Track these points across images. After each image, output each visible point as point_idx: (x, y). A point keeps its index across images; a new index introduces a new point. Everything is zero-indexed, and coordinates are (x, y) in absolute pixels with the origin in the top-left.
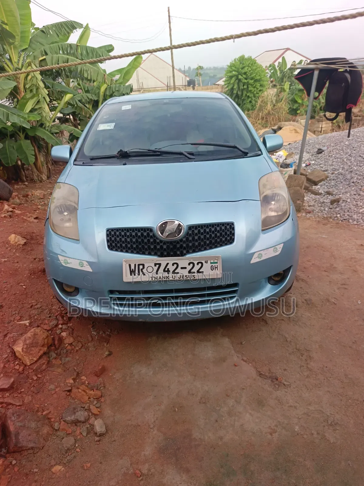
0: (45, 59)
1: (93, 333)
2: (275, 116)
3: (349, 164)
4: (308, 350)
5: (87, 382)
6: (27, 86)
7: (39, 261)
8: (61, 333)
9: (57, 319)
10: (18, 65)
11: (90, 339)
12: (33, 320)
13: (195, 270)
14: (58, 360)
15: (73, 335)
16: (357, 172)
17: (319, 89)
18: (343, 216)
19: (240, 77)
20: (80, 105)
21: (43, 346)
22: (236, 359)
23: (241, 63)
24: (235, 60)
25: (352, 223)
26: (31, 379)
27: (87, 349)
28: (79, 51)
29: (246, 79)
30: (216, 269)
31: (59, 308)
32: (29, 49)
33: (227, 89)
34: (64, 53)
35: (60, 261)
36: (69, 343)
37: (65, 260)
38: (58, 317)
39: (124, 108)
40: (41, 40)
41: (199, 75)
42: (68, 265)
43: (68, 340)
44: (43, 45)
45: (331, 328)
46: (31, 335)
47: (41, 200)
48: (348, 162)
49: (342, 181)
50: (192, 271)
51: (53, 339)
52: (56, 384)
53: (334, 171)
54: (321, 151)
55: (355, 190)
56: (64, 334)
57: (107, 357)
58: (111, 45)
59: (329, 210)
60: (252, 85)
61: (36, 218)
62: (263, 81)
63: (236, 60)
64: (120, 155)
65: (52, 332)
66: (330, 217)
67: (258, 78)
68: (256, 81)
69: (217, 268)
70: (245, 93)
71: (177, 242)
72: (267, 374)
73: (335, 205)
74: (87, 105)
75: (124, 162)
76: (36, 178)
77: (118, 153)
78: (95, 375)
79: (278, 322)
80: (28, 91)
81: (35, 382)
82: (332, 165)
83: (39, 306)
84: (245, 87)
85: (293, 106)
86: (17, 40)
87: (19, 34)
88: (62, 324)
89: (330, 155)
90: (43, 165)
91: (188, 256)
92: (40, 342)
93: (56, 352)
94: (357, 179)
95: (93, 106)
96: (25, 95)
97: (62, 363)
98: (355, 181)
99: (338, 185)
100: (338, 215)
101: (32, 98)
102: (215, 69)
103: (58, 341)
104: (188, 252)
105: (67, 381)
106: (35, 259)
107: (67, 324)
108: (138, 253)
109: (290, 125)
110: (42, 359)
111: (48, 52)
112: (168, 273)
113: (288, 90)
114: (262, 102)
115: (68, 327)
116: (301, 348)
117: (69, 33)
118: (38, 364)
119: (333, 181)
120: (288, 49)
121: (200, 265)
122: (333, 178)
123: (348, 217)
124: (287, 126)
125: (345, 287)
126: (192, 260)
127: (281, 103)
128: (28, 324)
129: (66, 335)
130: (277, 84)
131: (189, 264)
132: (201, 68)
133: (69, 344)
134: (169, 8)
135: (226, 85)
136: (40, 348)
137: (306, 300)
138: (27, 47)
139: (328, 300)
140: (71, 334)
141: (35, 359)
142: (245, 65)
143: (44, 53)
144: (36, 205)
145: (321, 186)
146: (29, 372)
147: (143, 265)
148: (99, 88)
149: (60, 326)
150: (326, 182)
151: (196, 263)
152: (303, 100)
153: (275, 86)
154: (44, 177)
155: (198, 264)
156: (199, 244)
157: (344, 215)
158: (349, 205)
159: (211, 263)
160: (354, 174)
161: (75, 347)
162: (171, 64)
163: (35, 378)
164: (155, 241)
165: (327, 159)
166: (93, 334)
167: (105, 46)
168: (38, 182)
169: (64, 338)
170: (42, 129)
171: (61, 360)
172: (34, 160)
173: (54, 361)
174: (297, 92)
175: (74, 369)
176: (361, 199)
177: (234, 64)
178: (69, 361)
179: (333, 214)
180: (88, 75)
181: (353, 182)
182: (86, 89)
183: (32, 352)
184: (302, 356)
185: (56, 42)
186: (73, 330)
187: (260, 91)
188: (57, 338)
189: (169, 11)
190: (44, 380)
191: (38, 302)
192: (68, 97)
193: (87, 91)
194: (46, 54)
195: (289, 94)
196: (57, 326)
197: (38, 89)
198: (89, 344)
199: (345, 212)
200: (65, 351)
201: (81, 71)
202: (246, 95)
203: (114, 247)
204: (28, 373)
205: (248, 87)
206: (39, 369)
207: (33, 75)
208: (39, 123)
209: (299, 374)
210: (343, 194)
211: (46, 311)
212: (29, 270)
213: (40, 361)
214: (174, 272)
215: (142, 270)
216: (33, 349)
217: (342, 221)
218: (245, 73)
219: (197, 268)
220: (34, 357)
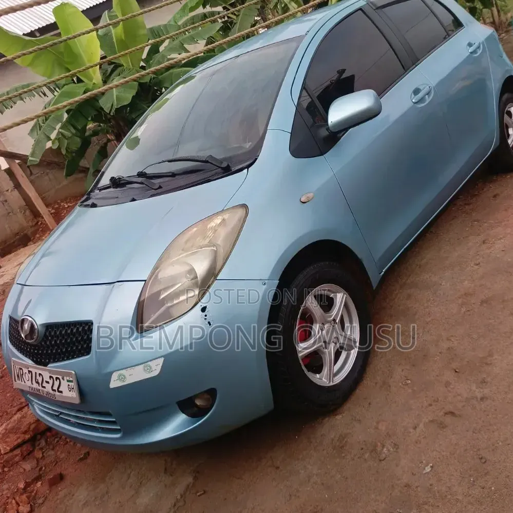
14: (41, 452)
21: (26, 433)
30: (73, 390)
50: (54, 388)
78: (49, 484)
92: (23, 427)
97: (42, 456)
110: (16, 450)
118: (12, 454)
121: (58, 381)
131: (50, 378)
136: (19, 435)
141: (8, 448)
147: (22, 370)
151: (54, 377)
155: (56, 379)
159: (67, 381)
171: (44, 452)
173: (36, 453)
178: (49, 455)
183: (8, 439)
206: (11, 460)
213: (13, 451)
214: (42, 386)
215: (22, 376)
220: (8, 446)
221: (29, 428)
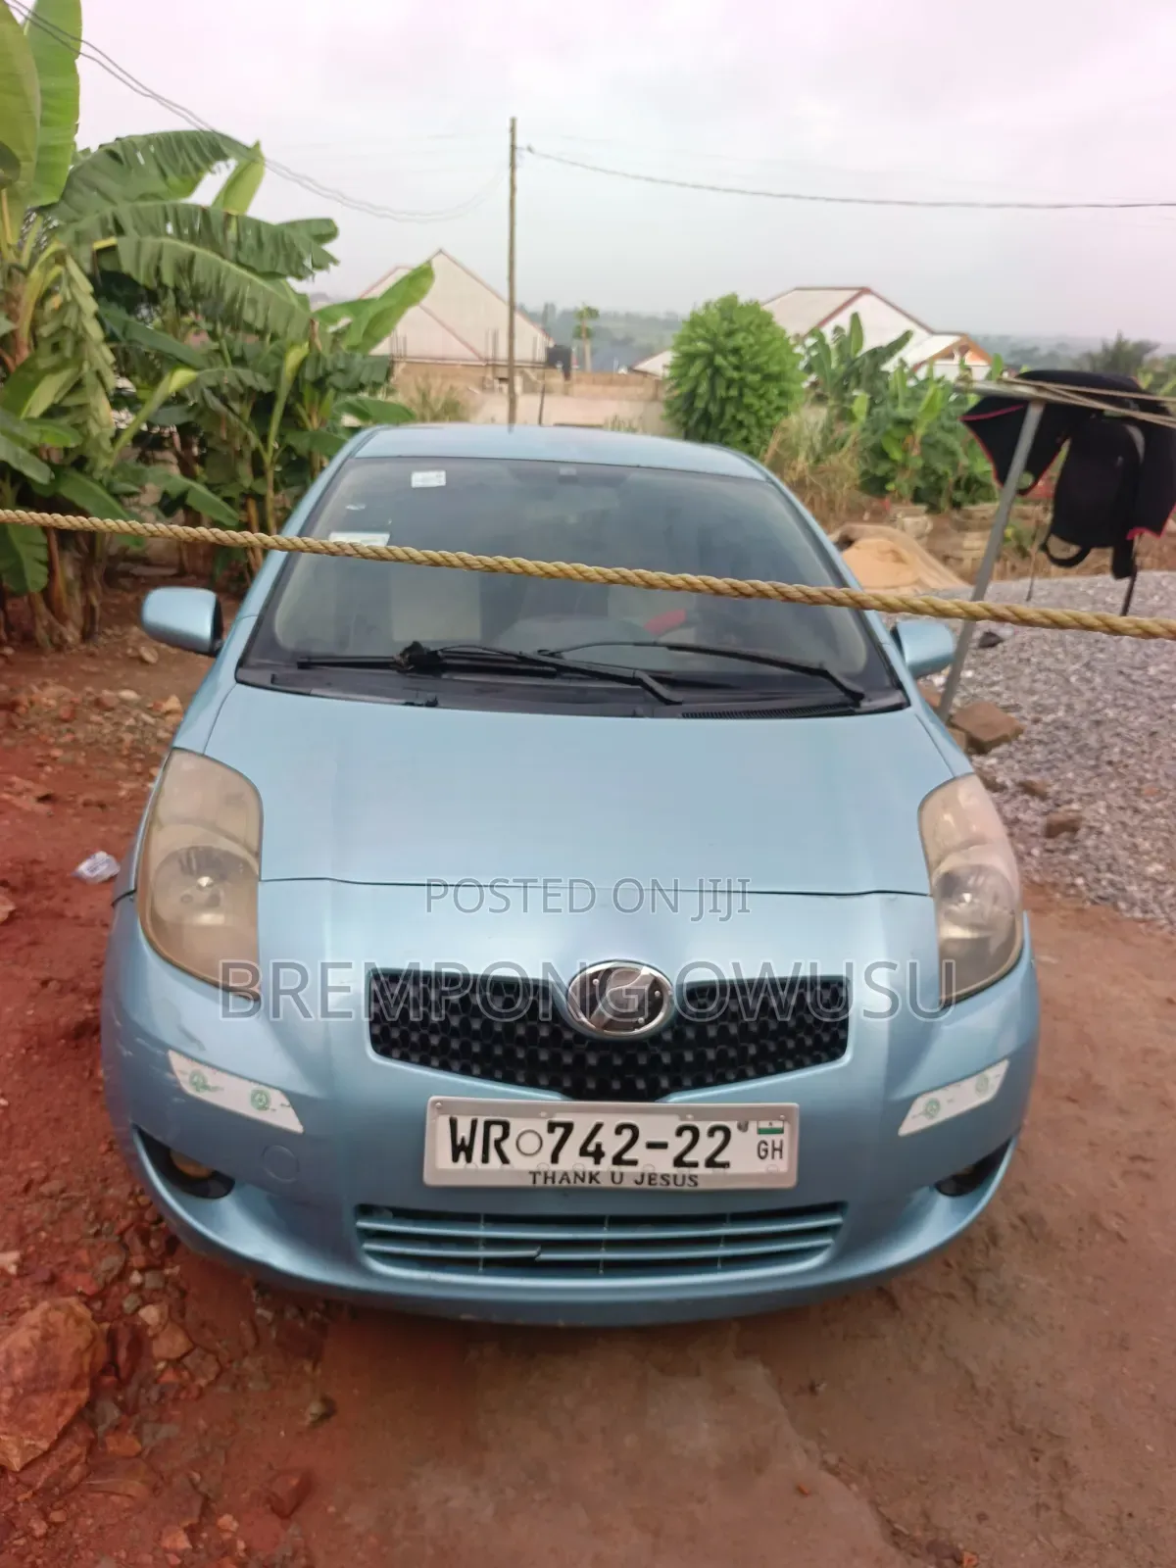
0: (112, 249)
1: (259, 1311)
2: (819, 493)
3: (1089, 695)
4: (1058, 1437)
5: (241, 1545)
6: (45, 331)
7: (61, 992)
8: (138, 1309)
9: (124, 1247)
10: (18, 256)
11: (250, 1341)
12: (31, 1249)
13: (699, 1154)
14: (129, 1438)
15: (183, 1315)
16: (1120, 730)
17: (1037, 464)
18: (1095, 886)
19: (719, 360)
20: (215, 403)
21: (75, 1385)
22: (797, 1460)
23: (724, 319)
24: (707, 306)
25: (1128, 915)
26: (25, 1535)
27: (238, 1382)
28: (232, 233)
29: (737, 368)
30: (777, 1153)
31: (132, 1194)
32: (64, 206)
33: (677, 392)
34: (179, 235)
35: (172, 1072)
36: (173, 1356)
37: (195, 1074)
38: (127, 1237)
39: (421, 479)
40: (105, 183)
41: (584, 335)
42: (205, 1096)
43: (168, 1345)
44: (113, 202)
45: (1124, 1345)
46: (32, 1340)
47: (64, 727)
48: (1084, 687)
49: (1071, 751)
50: (688, 1158)
51: (112, 1338)
52: (123, 1555)
53: (1040, 712)
54: (993, 640)
55: (1120, 792)
56: (150, 1314)
57: (314, 1425)
58: (328, 222)
59: (1046, 855)
60: (754, 390)
61: (45, 799)
62: (789, 380)
63: (711, 307)
64: (411, 661)
65: (104, 1306)
66: (1054, 885)
67: (774, 368)
68: (768, 378)
69: (781, 1150)
70: (730, 410)
71: (639, 1044)
72: (918, 1534)
73: (1063, 838)
74: (236, 406)
75: (431, 696)
76: (41, 634)
77: (402, 655)
78: (273, 1510)
79: (935, 1302)
80: (45, 347)
81: (37, 1546)
82: (1032, 692)
83: (54, 1186)
84: (734, 392)
85: (876, 466)
86: (23, 173)
87: (34, 155)
88: (142, 1271)
89: (1024, 655)
90: (70, 594)
91: (676, 1099)
92: (64, 1367)
93: (120, 1398)
94: (1123, 752)
95: (254, 413)
96: (32, 358)
97: (143, 1450)
98: (1115, 758)
99: (1060, 765)
100: (1080, 881)
101: (55, 370)
102: (629, 318)
103: (129, 1348)
104: (677, 1086)
105: (167, 1543)
106: (45, 983)
107: (161, 1267)
108: (487, 1075)
109: (880, 534)
110: (67, 1442)
111: (127, 223)
112: (597, 1162)
113: (862, 418)
114: (782, 444)
115: (166, 1279)
116: (1028, 1426)
117: (198, 169)
118: (53, 1465)
119: (1036, 748)
120: (864, 291)
121: (719, 1136)
122: (1039, 737)
123: (1110, 890)
124: (871, 536)
125: (1147, 1167)
126: (690, 1116)
127: (840, 455)
128: (13, 1270)
129: (157, 1320)
130: (828, 394)
131: (680, 1132)
132: (592, 313)
133: (168, 1361)
134: (513, 121)
135: (671, 378)
136: (63, 1396)
137: (1023, 1219)
138: (55, 199)
139: (1096, 1222)
140: (177, 1315)
141: (44, 1445)
142: (736, 326)
143: (111, 227)
144: (47, 746)
145: (1001, 758)
146: (17, 1503)
147: (506, 1126)
148: (280, 356)
149: (136, 1278)
150: (1017, 749)
151: (704, 1127)
152: (906, 451)
153: (820, 399)
154: (72, 634)
155: (711, 1132)
156: (722, 1056)
157: (1098, 881)
158: (1109, 846)
159: (761, 1131)
160: (1112, 733)
161: (193, 1377)
162: (505, 295)
163: (39, 1528)
164: (556, 1034)
165: (1015, 670)
166: (261, 1317)
167: (308, 223)
168: (50, 648)
169: (150, 1333)
170: (82, 478)
171: (138, 1434)
172: (43, 581)
173: (112, 1445)
174: (890, 426)
175: (191, 1480)
176: (1143, 828)
177: (701, 318)
178: (168, 1441)
179: (1060, 872)
180: (256, 316)
181: (1110, 763)
182: (237, 353)
183: (32, 1416)
184: (1037, 1460)
185: (156, 196)
186: (184, 1293)
187: (778, 409)
188: (124, 1338)
189: (513, 130)
190: (76, 1535)
191: (54, 1168)
192: (179, 379)
193: (240, 361)
194: (120, 230)
195: (864, 430)
196: (123, 1274)
197: (80, 341)
198: (247, 1363)
199: (1098, 870)
200: (154, 1395)
201: (234, 299)
202: (734, 417)
203: (394, 1044)
204: (11, 1505)
205: (741, 395)
206: (57, 1485)
207: (69, 298)
208: (73, 457)
209: (1035, 1544)
210: (1080, 800)
211: (85, 1207)
212: (24, 1031)
213: (61, 1448)
214: (618, 1160)
215: (498, 1143)
216: (36, 1400)
217: (1094, 903)
218: (736, 351)
219: (706, 1146)
220: (41, 1436)
221: (81, 1366)
